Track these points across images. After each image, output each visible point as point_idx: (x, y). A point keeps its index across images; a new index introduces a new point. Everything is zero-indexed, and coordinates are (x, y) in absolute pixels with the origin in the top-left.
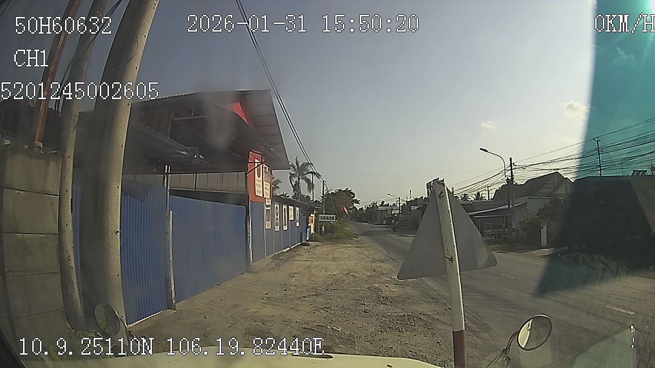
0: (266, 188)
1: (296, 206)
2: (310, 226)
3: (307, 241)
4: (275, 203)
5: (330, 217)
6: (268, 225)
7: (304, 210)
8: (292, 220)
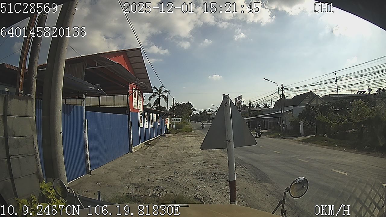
0: (139, 104)
1: (158, 114)
4: (145, 112)
5: (178, 119)
6: (141, 125)
7: (162, 115)
8: (155, 122)
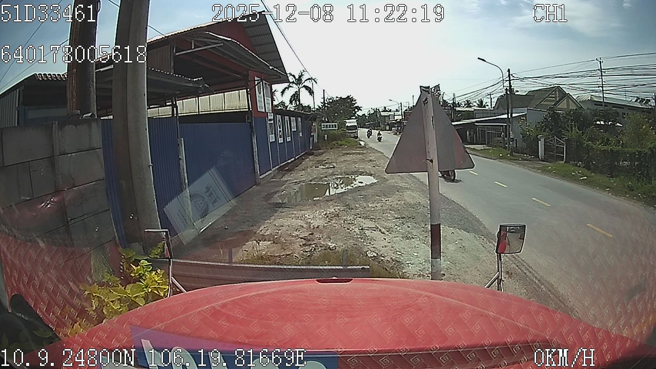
0: (267, 103)
1: (298, 117)
2: (313, 135)
3: (311, 150)
4: (277, 116)
5: (333, 125)
6: (272, 138)
7: (306, 120)
8: (295, 131)
